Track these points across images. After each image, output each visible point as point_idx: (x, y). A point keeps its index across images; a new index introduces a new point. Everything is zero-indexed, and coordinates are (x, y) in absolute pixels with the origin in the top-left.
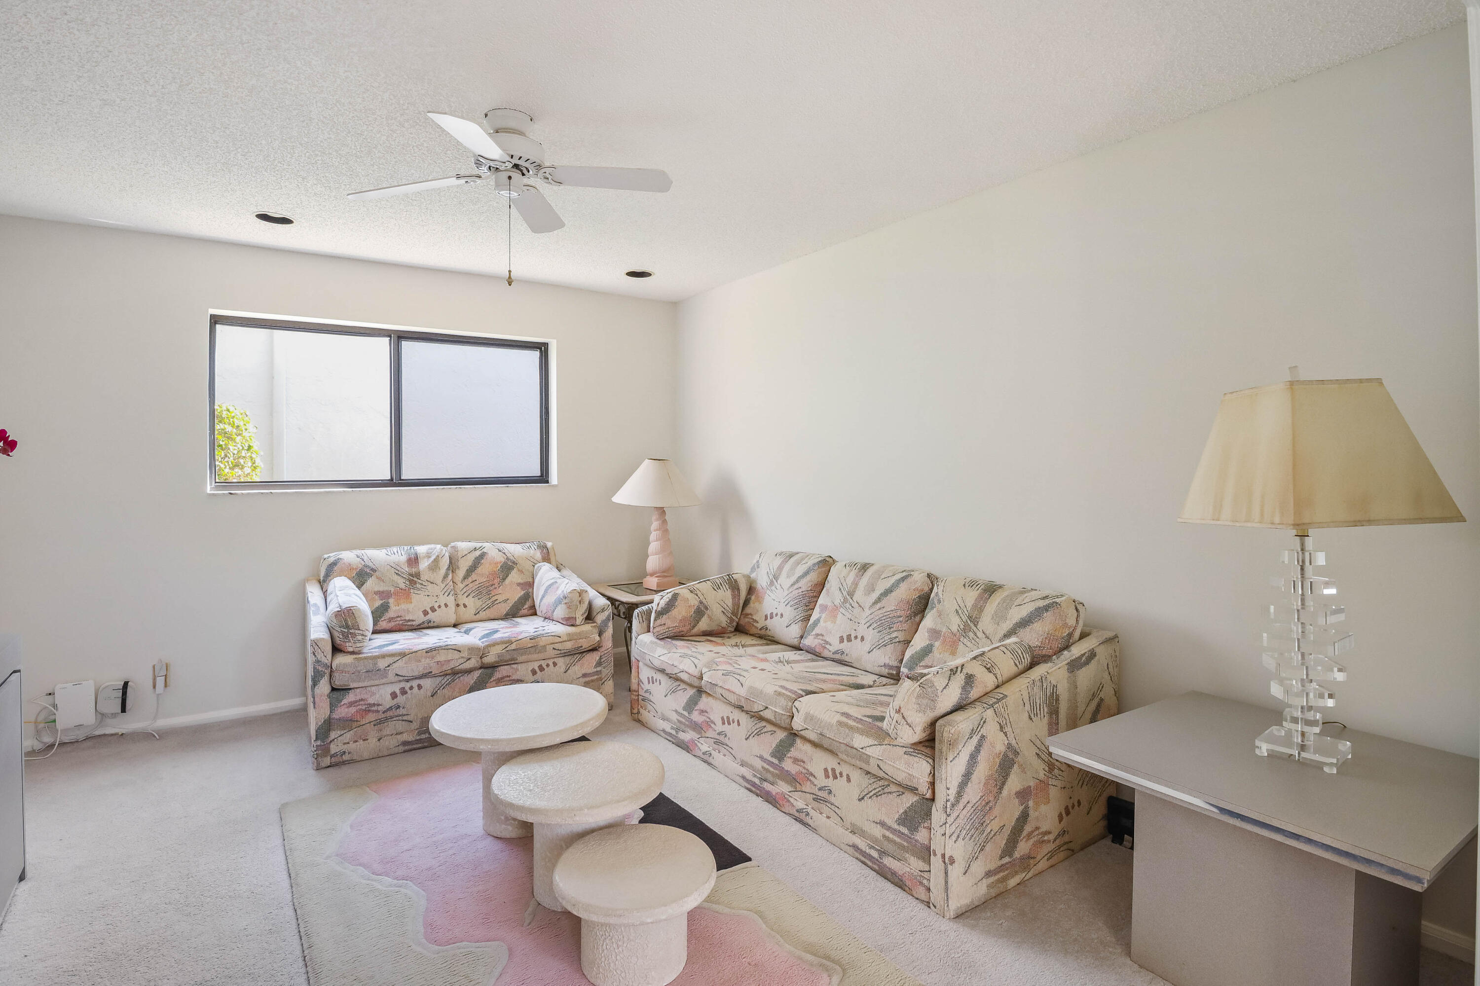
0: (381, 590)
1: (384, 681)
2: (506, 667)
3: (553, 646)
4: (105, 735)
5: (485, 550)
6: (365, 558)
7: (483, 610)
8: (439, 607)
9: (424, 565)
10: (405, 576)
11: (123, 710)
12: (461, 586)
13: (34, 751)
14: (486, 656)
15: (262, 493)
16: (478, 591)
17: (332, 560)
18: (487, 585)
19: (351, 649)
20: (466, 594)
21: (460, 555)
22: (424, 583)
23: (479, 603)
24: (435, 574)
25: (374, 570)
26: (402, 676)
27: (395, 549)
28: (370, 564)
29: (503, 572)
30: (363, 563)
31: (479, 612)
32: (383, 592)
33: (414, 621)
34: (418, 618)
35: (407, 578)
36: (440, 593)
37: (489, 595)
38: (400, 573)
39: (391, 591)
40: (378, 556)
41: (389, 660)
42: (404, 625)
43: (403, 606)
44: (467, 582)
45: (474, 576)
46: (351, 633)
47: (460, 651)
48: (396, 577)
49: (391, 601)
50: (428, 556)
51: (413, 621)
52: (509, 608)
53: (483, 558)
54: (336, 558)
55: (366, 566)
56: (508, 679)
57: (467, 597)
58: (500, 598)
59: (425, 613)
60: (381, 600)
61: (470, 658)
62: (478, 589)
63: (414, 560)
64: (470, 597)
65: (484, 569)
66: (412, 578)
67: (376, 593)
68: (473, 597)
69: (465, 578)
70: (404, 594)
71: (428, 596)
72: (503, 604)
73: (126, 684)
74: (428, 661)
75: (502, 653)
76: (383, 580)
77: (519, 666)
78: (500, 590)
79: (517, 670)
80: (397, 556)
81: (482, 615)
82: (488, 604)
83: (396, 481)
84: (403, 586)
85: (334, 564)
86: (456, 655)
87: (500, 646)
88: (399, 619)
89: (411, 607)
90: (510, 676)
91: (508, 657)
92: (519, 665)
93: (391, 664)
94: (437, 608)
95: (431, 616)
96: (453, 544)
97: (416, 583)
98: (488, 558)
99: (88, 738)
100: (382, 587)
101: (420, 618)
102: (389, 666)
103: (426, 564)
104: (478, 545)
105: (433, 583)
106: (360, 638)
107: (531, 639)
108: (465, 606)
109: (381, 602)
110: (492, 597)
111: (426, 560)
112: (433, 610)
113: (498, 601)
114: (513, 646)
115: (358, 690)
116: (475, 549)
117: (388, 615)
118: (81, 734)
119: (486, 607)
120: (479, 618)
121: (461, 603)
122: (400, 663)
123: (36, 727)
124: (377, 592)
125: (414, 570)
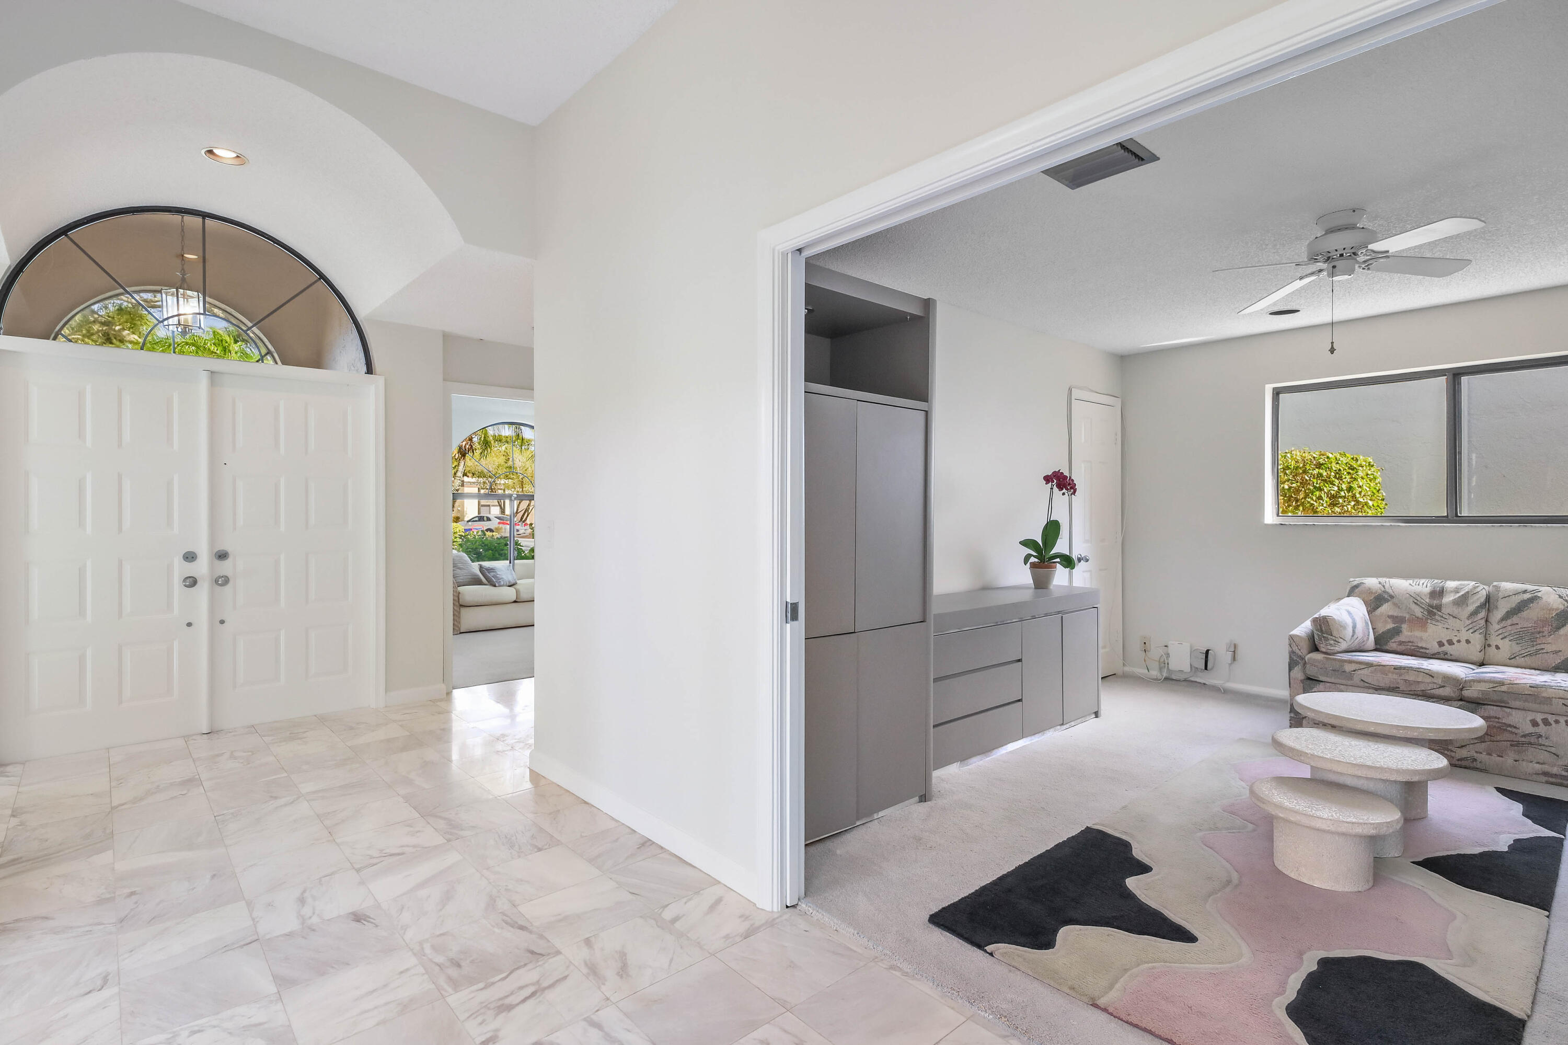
0: (1395, 614)
1: (1350, 683)
2: (1495, 708)
3: (1563, 701)
4: (1196, 682)
5: (1539, 594)
6: (1387, 586)
7: (1521, 656)
8: (1459, 641)
9: (1448, 599)
10: (1423, 606)
11: (1206, 668)
12: (1497, 627)
13: (1157, 678)
14: (1467, 690)
15: (1306, 525)
16: (1518, 636)
17: (1355, 583)
18: (1533, 631)
19: (1324, 650)
20: (1501, 637)
21: (1501, 595)
22: (1444, 616)
23: (1517, 648)
24: (1460, 609)
25: (1392, 597)
26: (1368, 683)
27: (1422, 581)
28: (1390, 591)
29: (1558, 620)
30: (1383, 589)
31: (1515, 657)
32: (1397, 617)
33: (1428, 649)
34: (1432, 647)
35: (1426, 608)
36: (1463, 629)
37: (1533, 641)
38: (1419, 603)
39: (1405, 617)
40: (1400, 585)
41: (1354, 667)
42: (1416, 651)
43: (1418, 633)
44: (1503, 624)
45: (1515, 619)
46: (1324, 637)
47: (1433, 677)
48: (1413, 606)
49: (1404, 626)
50: (1457, 590)
51: (1426, 649)
52: (1559, 661)
53: (1532, 602)
54: (1359, 583)
55: (1385, 592)
56: (1497, 720)
57: (1502, 639)
58: (1549, 648)
59: (1441, 644)
60: (1394, 624)
61: (1445, 686)
62: (1518, 633)
63: (1438, 593)
64: (1507, 640)
65: (1532, 613)
66: (1431, 609)
67: (1389, 617)
68: (1510, 641)
69: (1503, 619)
70: (1421, 623)
71: (1447, 629)
72: (1552, 655)
73: (1207, 651)
74: (1395, 676)
75: (1488, 691)
76: (1399, 607)
77: (1514, 712)
78: (1550, 640)
79: (1509, 714)
80: (1423, 586)
81: (1520, 660)
82: (1529, 651)
83: (1454, 517)
84: (1419, 615)
85: (1356, 586)
86: (1429, 679)
87: (1487, 684)
88: (1410, 644)
89: (1425, 635)
90: (1499, 718)
91: (1495, 697)
92: (1514, 710)
93: (1356, 670)
94: (1455, 642)
95: (1447, 648)
96: (1495, 583)
97: (1435, 614)
98: (1540, 603)
99: (1185, 680)
100: (1396, 613)
101: (1434, 648)
102: (1354, 671)
103: (1452, 598)
104: (1529, 587)
105: (1456, 618)
106: (1332, 642)
107: (1530, 687)
108: (1497, 647)
109: (1393, 625)
110: (1537, 645)
111: (1452, 594)
112: (1450, 642)
113: (1545, 651)
114: (1504, 688)
115: (1328, 684)
116: (1525, 592)
117: (1398, 639)
118: (1182, 677)
119: (1525, 654)
120: (1515, 663)
121: (1493, 644)
122: (1365, 672)
123: (1160, 665)
124: (1391, 616)
125: (1435, 602)
